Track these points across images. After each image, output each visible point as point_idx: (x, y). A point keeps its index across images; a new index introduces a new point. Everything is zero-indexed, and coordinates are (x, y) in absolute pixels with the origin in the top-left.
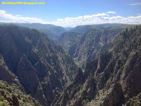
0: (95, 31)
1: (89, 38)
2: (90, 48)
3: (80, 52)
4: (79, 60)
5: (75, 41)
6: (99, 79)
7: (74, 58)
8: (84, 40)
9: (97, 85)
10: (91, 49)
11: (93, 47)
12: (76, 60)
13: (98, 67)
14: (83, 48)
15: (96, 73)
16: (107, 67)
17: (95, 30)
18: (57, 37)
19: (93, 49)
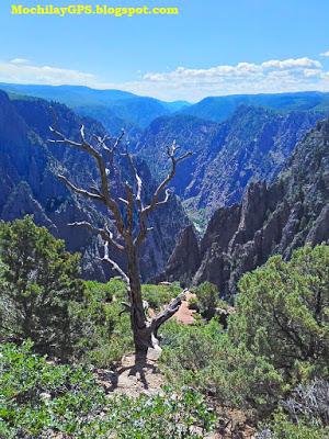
0: (260, 114)
1: (240, 138)
2: (240, 168)
3: (205, 181)
4: (202, 204)
5: (193, 144)
6: (238, 261)
7: (186, 197)
8: (224, 143)
9: (232, 278)
10: (242, 174)
11: (250, 167)
12: (191, 205)
13: (242, 225)
14: (218, 169)
15: (232, 242)
16: (265, 227)
17: (260, 112)
18: (137, 130)
19: (250, 173)
